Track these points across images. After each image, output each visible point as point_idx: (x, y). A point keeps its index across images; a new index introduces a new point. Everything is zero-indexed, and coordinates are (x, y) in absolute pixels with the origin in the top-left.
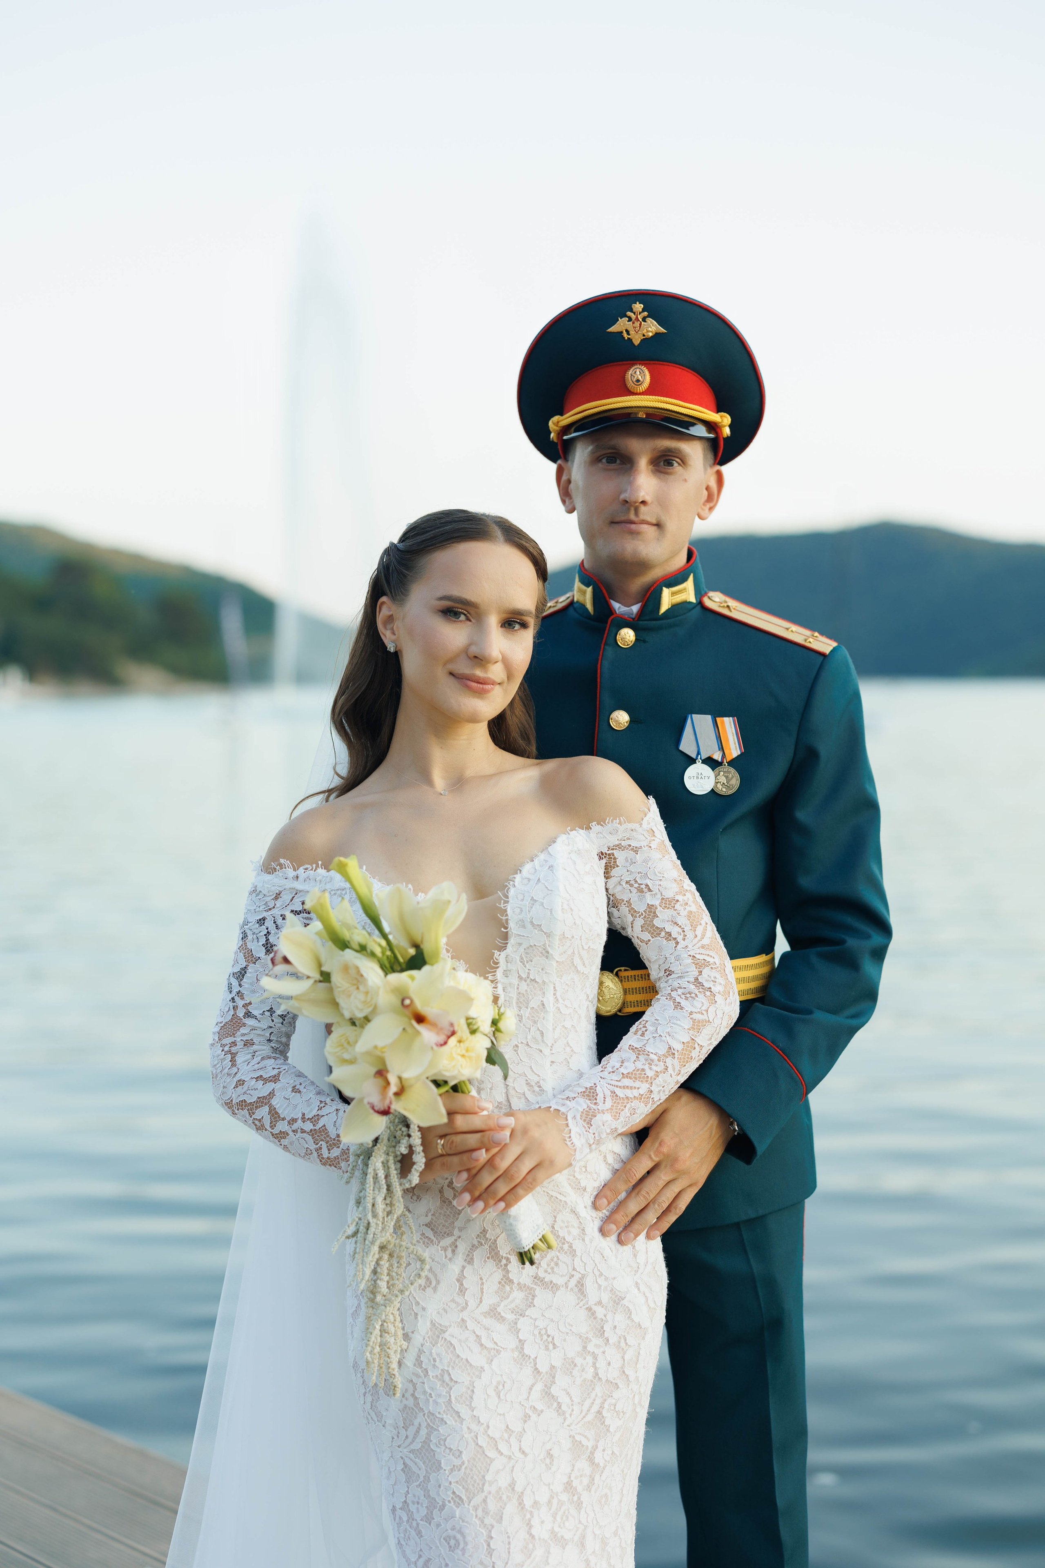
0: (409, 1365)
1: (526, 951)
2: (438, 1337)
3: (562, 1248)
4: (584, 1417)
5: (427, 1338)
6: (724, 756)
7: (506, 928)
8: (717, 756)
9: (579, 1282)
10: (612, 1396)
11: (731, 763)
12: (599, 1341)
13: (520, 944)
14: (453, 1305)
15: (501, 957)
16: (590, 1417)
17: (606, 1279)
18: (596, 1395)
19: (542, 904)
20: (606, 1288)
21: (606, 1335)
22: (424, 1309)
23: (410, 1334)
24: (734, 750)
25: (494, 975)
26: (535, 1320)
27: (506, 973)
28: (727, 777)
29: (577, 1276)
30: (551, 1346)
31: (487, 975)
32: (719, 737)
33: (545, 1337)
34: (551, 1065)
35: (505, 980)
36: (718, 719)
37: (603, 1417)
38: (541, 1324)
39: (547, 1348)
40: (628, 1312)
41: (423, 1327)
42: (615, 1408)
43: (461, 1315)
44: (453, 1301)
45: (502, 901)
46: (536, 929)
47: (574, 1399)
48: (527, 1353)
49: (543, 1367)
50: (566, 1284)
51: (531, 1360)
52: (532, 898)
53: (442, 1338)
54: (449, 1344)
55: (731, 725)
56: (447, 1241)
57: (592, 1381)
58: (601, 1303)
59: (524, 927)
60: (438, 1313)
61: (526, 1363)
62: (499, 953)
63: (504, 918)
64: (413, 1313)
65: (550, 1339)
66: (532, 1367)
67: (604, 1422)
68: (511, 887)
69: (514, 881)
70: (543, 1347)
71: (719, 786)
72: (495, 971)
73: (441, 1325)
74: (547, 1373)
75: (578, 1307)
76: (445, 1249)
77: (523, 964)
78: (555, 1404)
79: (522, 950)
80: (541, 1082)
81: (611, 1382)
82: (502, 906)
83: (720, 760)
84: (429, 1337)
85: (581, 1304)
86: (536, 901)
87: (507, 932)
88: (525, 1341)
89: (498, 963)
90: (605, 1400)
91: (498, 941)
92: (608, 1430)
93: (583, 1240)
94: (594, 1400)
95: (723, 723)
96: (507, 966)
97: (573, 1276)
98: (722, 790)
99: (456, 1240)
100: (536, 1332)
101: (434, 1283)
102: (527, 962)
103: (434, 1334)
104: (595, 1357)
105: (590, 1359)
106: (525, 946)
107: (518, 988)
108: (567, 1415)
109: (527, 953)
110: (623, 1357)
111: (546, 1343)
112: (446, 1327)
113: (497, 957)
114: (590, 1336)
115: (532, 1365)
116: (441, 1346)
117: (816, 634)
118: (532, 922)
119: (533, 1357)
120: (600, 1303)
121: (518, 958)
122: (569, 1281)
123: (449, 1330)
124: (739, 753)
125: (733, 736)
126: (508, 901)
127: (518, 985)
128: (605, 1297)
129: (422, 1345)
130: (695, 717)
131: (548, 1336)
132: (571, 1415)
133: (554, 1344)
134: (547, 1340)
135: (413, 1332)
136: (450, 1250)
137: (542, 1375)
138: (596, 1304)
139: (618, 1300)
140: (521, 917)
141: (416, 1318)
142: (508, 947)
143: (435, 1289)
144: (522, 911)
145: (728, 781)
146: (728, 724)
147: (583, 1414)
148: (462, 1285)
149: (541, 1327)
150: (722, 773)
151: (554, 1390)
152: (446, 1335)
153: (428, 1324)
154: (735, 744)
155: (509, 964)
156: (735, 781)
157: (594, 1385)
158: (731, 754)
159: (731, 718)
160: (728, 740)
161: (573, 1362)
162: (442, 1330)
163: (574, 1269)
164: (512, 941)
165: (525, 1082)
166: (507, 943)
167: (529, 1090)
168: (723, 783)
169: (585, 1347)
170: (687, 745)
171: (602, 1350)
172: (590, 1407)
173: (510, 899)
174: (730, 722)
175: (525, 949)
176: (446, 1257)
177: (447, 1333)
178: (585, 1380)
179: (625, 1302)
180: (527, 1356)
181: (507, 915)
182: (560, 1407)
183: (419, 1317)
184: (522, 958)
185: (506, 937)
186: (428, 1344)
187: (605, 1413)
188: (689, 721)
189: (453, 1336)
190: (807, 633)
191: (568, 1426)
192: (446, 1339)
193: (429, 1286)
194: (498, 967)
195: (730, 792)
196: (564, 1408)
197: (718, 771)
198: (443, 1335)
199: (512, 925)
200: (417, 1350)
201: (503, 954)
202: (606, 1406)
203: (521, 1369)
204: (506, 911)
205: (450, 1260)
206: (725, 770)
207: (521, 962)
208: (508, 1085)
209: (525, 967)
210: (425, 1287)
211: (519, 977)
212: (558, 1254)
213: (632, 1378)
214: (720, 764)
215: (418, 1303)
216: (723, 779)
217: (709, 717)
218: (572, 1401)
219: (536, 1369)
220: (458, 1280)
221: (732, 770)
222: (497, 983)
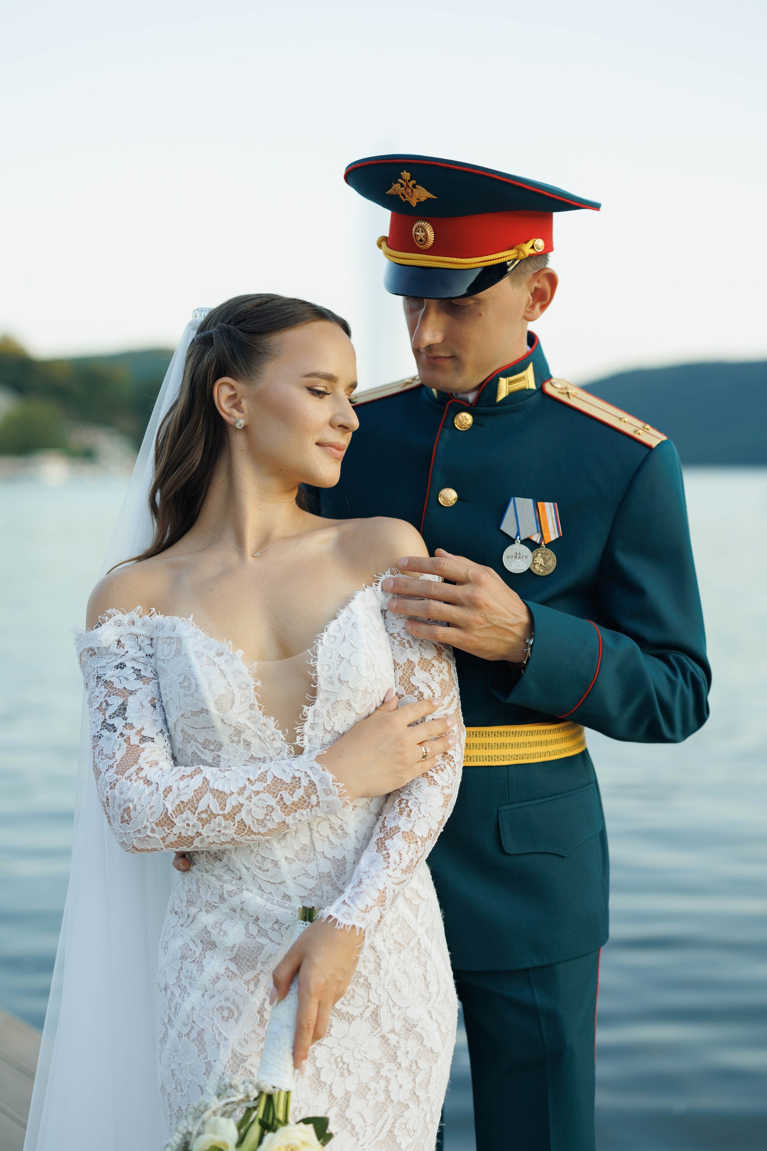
0: (210, 1092)
1: (333, 706)
2: (239, 1065)
3: (358, 981)
4: (377, 1137)
5: (228, 1067)
6: (542, 538)
7: (315, 684)
8: (536, 538)
9: (373, 1012)
10: (403, 1116)
11: (549, 545)
12: (392, 1066)
13: (328, 700)
14: (254, 1036)
15: (309, 711)
16: (382, 1137)
17: (400, 1008)
18: (388, 1115)
19: (349, 661)
20: (399, 1016)
21: (399, 1060)
22: (226, 1039)
23: (212, 1063)
24: (553, 533)
25: (302, 728)
26: (332, 1048)
27: (313, 727)
28: (544, 559)
29: (372, 1007)
30: (346, 1072)
31: (295, 728)
32: (538, 521)
33: (341, 1064)
34: (353, 810)
35: (312, 733)
36: (539, 504)
37: (394, 1135)
38: (337, 1052)
39: (342, 1075)
40: (420, 1038)
41: (224, 1056)
42: (406, 1127)
43: (261, 1045)
44: (254, 1032)
45: (312, 659)
46: (343, 685)
47: (367, 1121)
48: (323, 1080)
49: (338, 1092)
50: (361, 1014)
51: (327, 1086)
52: (340, 655)
53: (243, 1067)
54: (249, 1073)
55: (551, 510)
56: (250, 975)
57: (384, 1103)
58: (395, 1031)
59: (332, 683)
60: (240, 1043)
61: (322, 1089)
62: (308, 708)
63: (314, 675)
64: (216, 1042)
65: (345, 1066)
66: (328, 1093)
67: (395, 1140)
68: (319, 645)
69: (322, 640)
70: (338, 1074)
71: (537, 567)
72: (303, 725)
73: (241, 1054)
74: (341, 1098)
75: (372, 1035)
76: (247, 983)
77: (329, 718)
78: (349, 1126)
79: (329, 705)
80: (344, 825)
81: (403, 1103)
82: (312, 663)
83: (538, 542)
84: (230, 1066)
85: (376, 1032)
86: (343, 658)
87: (316, 688)
88: (321, 1068)
89: (306, 717)
90: (396, 1120)
91: (308, 696)
92: (399, 1148)
93: (378, 973)
94: (386, 1120)
95: (544, 507)
96: (314, 720)
97: (368, 1007)
98: (538, 570)
99: (259, 974)
100: (332, 1060)
101: (236, 1014)
102: (333, 716)
103: (235, 1062)
104: (388, 1081)
105: (383, 1083)
106: (331, 701)
107: (322, 740)
108: (361, 1136)
109: (333, 708)
110: (414, 1080)
111: (342, 1070)
112: (246, 1057)
113: (306, 712)
114: (383, 1062)
115: (328, 1090)
116: (241, 1074)
117: (648, 426)
118: (339, 679)
119: (329, 1083)
120: (393, 1031)
121: (325, 713)
122: (364, 1011)
123: (250, 1059)
124: (557, 537)
125: (553, 520)
126: (317, 659)
127: (323, 737)
128: (398, 1026)
129: (223, 1074)
130: (516, 498)
131: (344, 1063)
132: (364, 1135)
133: (349, 1071)
134: (342, 1067)
135: (215, 1061)
136: (252, 983)
137: (337, 1100)
138: (389, 1032)
139: (410, 1028)
140: (329, 674)
141: (218, 1047)
142: (316, 703)
143: (237, 1020)
144: (330, 668)
145: (545, 563)
146: (549, 510)
147: (376, 1134)
148: (262, 1016)
149: (337, 1055)
150: (540, 555)
151: (348, 1114)
152: (247, 1064)
153: (230, 1053)
154: (554, 528)
155: (316, 718)
156: (552, 563)
157: (386, 1107)
158: (549, 537)
159: (552, 504)
160: (547, 524)
161: (367, 1087)
162: (242, 1059)
163: (369, 1001)
164: (320, 697)
165: (328, 826)
166: (315, 699)
167: (333, 833)
168: (541, 565)
169: (378, 1072)
170: (508, 526)
171: (394, 1073)
172: (382, 1127)
173: (319, 657)
174: (550, 507)
175: (332, 704)
176: (248, 990)
177: (247, 1063)
178: (377, 1103)
179: (417, 1029)
180: (323, 1083)
181: (316, 672)
182: (354, 1129)
183: (221, 1047)
184: (329, 713)
185: (314, 692)
186: (229, 1072)
187: (396, 1132)
188: (511, 504)
189: (253, 1065)
190: (639, 424)
191: (361, 1146)
192: (246, 1068)
193: (231, 1018)
194: (306, 721)
195: (547, 573)
196: (357, 1129)
197: (536, 553)
198: (243, 1064)
199: (321, 681)
200: (218, 1078)
201: (312, 709)
202: (397, 1125)
203: (317, 1095)
204: (315, 668)
205: (252, 993)
206: (542, 552)
207: (328, 716)
208: (312, 829)
209: (331, 720)
210: (228, 1018)
211: (324, 729)
212: (354, 987)
213: (422, 1099)
214: (538, 546)
215: (220, 1034)
216: (540, 560)
217: (531, 501)
218: (366, 1123)
219: (332, 1094)
220: (259, 1012)
221: (549, 551)
222: (303, 735)
